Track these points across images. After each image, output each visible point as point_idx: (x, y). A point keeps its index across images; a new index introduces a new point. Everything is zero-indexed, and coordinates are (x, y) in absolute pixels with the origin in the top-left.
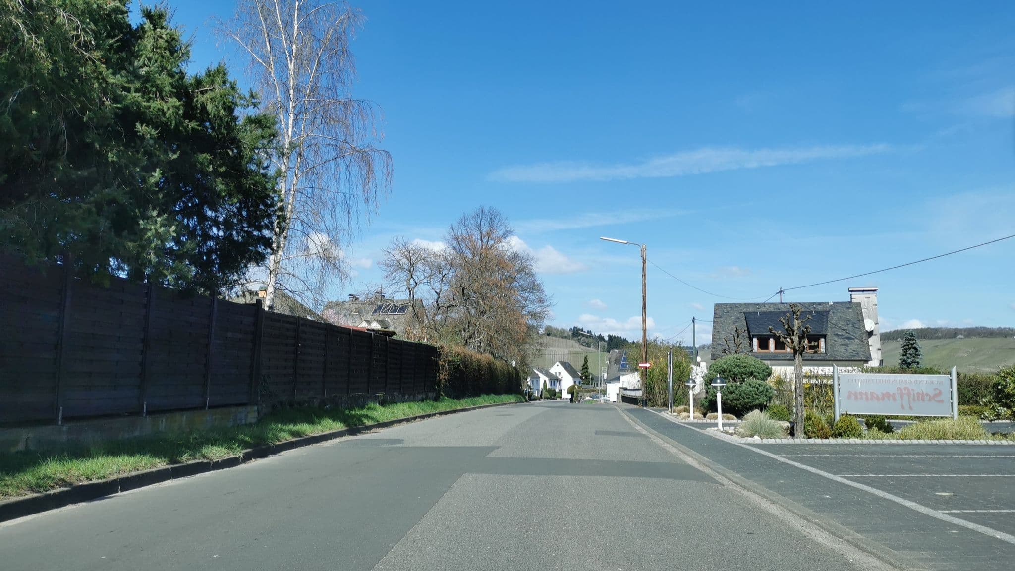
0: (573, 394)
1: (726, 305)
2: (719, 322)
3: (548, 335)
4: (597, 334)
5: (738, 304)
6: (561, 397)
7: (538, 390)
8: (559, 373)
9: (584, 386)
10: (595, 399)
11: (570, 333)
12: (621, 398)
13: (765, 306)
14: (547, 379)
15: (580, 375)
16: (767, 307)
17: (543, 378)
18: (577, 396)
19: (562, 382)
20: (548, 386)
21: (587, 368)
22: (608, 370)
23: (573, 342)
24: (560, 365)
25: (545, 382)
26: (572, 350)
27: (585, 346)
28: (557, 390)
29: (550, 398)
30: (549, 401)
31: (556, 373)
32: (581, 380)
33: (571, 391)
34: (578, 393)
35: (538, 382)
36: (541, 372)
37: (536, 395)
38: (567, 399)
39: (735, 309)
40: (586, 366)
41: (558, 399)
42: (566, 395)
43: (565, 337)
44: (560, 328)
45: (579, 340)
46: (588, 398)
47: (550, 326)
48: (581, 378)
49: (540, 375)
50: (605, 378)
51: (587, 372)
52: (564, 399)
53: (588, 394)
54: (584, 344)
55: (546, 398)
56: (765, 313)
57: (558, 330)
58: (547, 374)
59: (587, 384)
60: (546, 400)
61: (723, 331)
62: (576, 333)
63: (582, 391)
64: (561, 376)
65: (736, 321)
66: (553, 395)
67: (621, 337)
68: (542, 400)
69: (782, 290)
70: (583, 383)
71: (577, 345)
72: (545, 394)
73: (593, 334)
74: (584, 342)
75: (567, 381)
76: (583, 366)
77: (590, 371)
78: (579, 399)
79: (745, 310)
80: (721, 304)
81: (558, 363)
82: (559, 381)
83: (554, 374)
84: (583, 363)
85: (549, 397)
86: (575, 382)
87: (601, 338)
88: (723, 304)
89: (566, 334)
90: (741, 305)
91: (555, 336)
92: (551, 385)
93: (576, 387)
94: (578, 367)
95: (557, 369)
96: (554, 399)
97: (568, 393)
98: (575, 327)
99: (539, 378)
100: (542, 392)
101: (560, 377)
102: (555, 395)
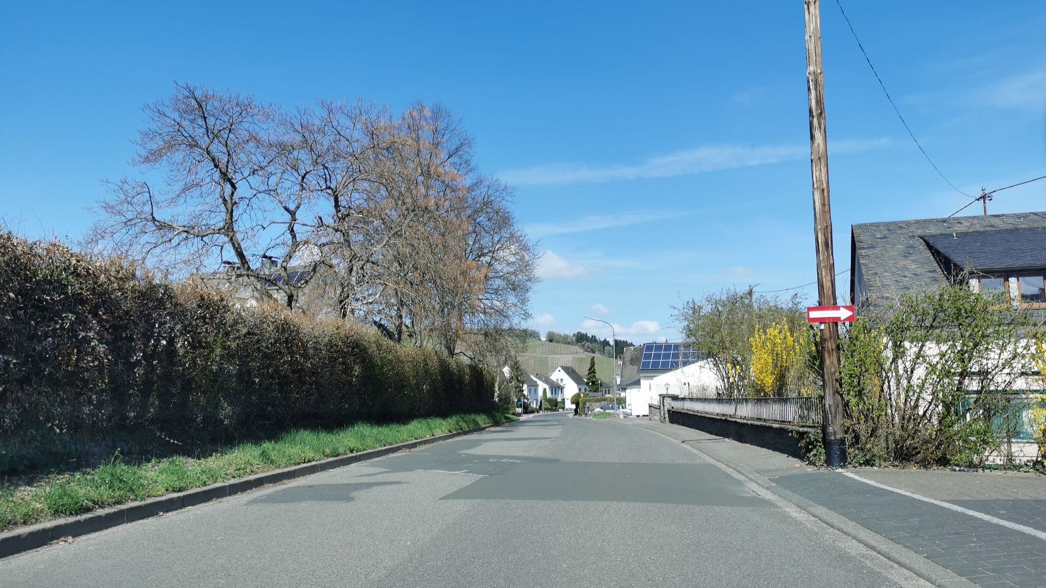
0: (577, 404)
1: (877, 225)
2: (872, 257)
3: (551, 341)
4: (602, 339)
5: (901, 222)
6: (563, 408)
7: (537, 400)
8: (562, 380)
9: (591, 394)
10: (607, 411)
11: (574, 339)
12: (667, 416)
13: (960, 223)
14: (547, 387)
15: (586, 381)
16: (966, 224)
17: (542, 386)
18: (584, 407)
19: (565, 390)
20: (549, 395)
21: (594, 372)
22: (622, 372)
23: (577, 348)
24: (562, 370)
25: (545, 390)
26: (576, 356)
27: (590, 352)
28: (559, 400)
29: (551, 410)
30: (549, 413)
31: (557, 380)
32: (587, 387)
33: (576, 401)
34: (585, 404)
35: (536, 391)
36: (540, 379)
37: (535, 406)
38: (571, 409)
39: (899, 232)
40: (593, 370)
41: (561, 410)
42: (569, 405)
43: (569, 343)
44: (562, 334)
45: (583, 346)
46: (598, 410)
47: (553, 333)
48: (587, 384)
49: (539, 382)
50: (618, 383)
51: (594, 376)
52: (567, 410)
53: (598, 404)
54: (589, 350)
55: (547, 409)
56: (965, 234)
57: (561, 336)
58: (547, 381)
59: (595, 391)
60: (546, 411)
61: (886, 271)
62: (581, 338)
63: (589, 401)
64: (564, 383)
65: (909, 253)
66: (554, 405)
67: (627, 342)
68: (541, 412)
69: (986, 192)
70: (590, 391)
71: (581, 351)
72: (546, 405)
73: (597, 339)
74: (589, 348)
75: (571, 389)
76: (590, 369)
77: (597, 376)
78: (586, 412)
79: (920, 232)
80: (866, 225)
81: (559, 368)
82: (561, 388)
83: (556, 381)
84: (589, 365)
85: (550, 407)
86: (580, 390)
87: (606, 343)
88: (871, 225)
89: (569, 340)
90: (908, 224)
91: (558, 342)
92: (552, 393)
93: (582, 395)
94: (584, 372)
95: (559, 375)
96: (555, 410)
97: (572, 403)
98: (578, 333)
99: (538, 385)
100: (541, 402)
101: (562, 384)
102: (556, 405)
